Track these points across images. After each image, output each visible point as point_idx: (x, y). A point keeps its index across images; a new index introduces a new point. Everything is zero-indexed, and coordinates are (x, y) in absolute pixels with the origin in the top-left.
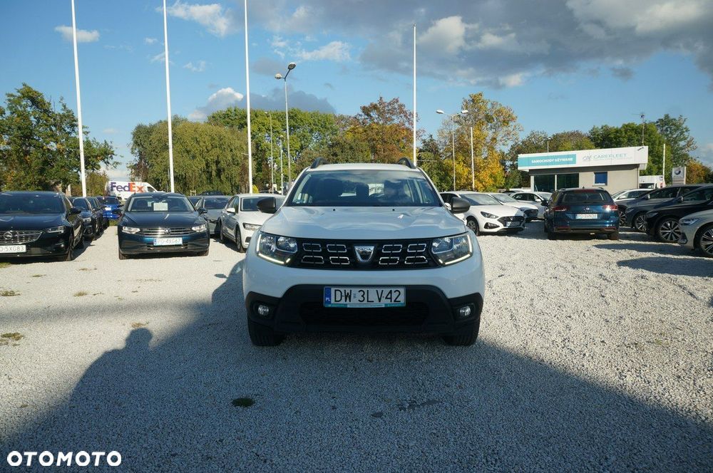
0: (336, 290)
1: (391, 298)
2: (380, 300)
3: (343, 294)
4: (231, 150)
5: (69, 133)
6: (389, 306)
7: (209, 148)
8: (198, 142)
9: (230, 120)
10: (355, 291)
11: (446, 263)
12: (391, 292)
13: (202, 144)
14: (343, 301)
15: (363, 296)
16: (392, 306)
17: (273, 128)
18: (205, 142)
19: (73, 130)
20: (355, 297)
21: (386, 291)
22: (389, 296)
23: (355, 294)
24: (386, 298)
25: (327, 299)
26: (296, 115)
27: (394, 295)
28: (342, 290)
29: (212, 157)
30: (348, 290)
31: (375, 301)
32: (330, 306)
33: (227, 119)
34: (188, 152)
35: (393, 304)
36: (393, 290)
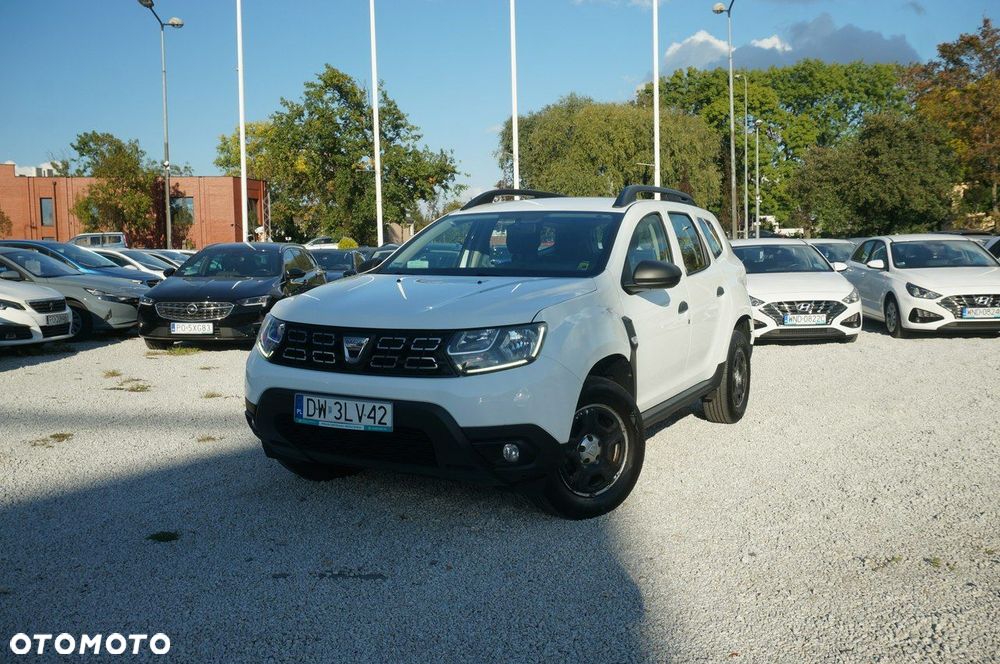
0: (308, 400)
1: (374, 418)
2: (360, 418)
3: (317, 406)
4: (673, 154)
5: (392, 139)
6: (369, 429)
7: (631, 151)
8: (611, 141)
9: (678, 95)
10: (330, 402)
11: (469, 371)
12: (374, 408)
13: (617, 144)
14: (316, 417)
15: (339, 411)
16: (374, 429)
17: (762, 104)
18: (623, 141)
19: (398, 134)
20: (330, 412)
21: (369, 406)
22: (372, 415)
23: (330, 408)
24: (369, 417)
25: (298, 410)
26: (811, 75)
27: (379, 414)
28: (316, 399)
29: (635, 169)
30: (322, 401)
31: (356, 419)
32: (300, 421)
33: (673, 94)
34: (593, 160)
35: (378, 428)
36: (378, 405)
